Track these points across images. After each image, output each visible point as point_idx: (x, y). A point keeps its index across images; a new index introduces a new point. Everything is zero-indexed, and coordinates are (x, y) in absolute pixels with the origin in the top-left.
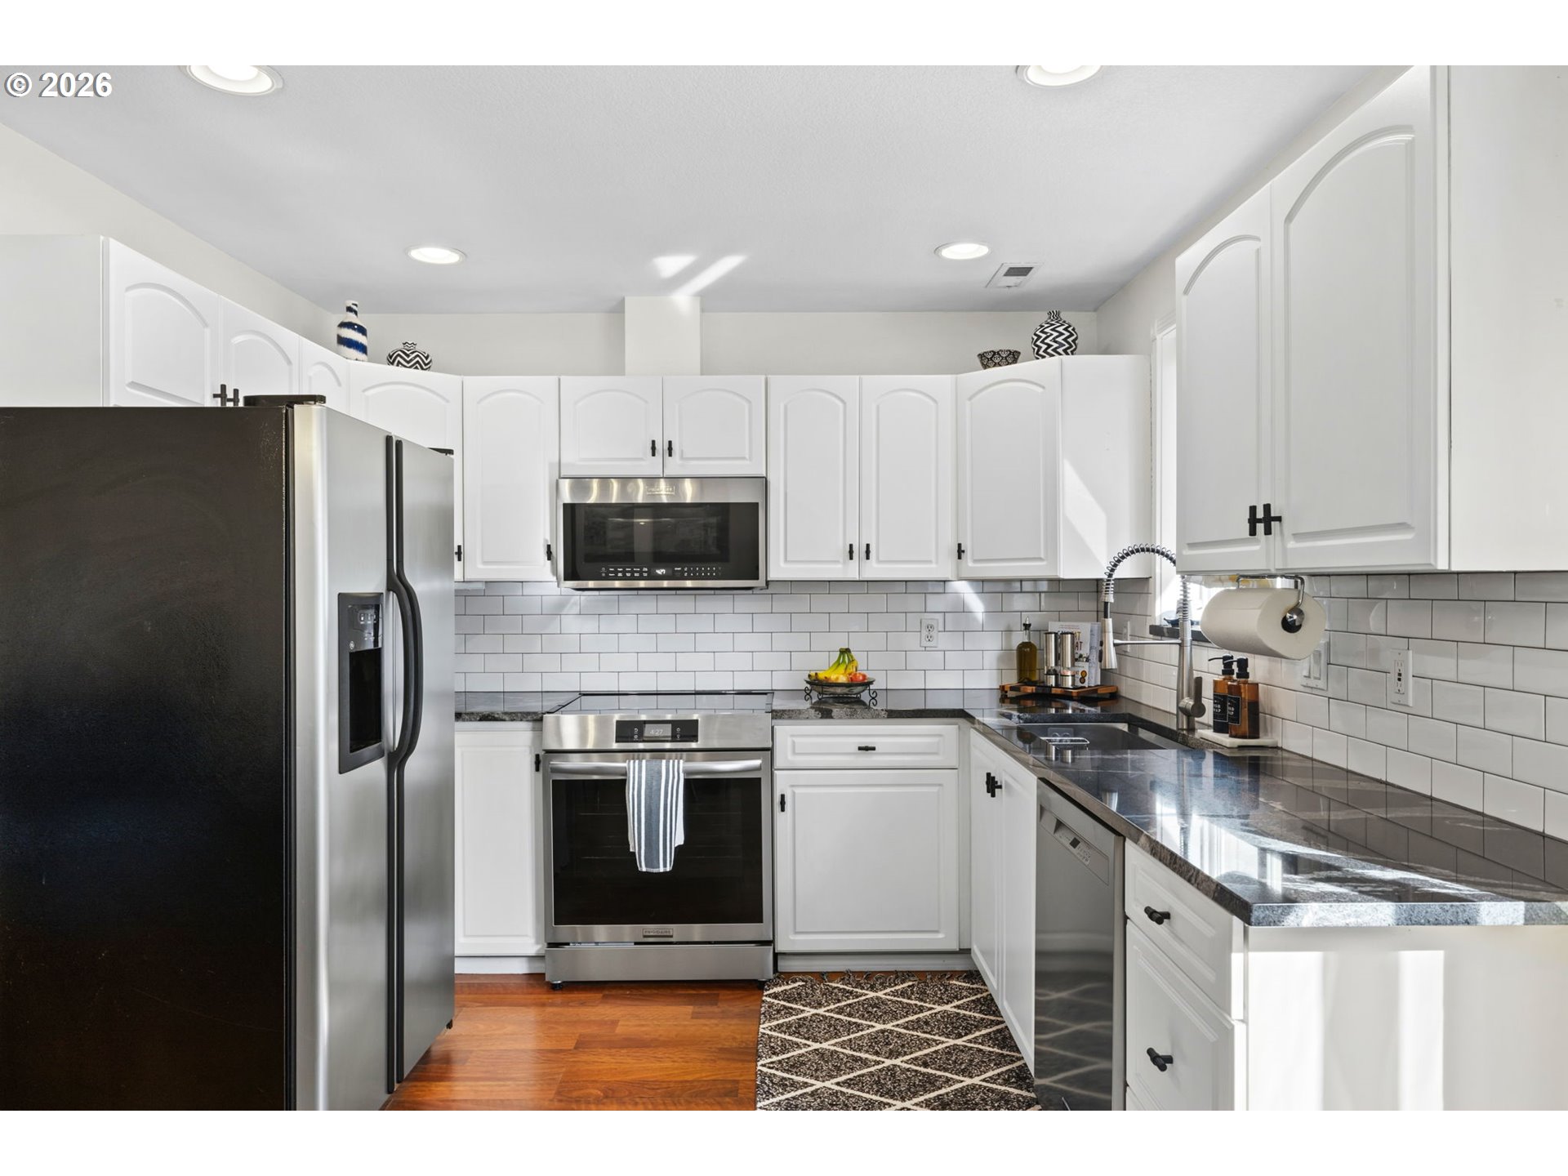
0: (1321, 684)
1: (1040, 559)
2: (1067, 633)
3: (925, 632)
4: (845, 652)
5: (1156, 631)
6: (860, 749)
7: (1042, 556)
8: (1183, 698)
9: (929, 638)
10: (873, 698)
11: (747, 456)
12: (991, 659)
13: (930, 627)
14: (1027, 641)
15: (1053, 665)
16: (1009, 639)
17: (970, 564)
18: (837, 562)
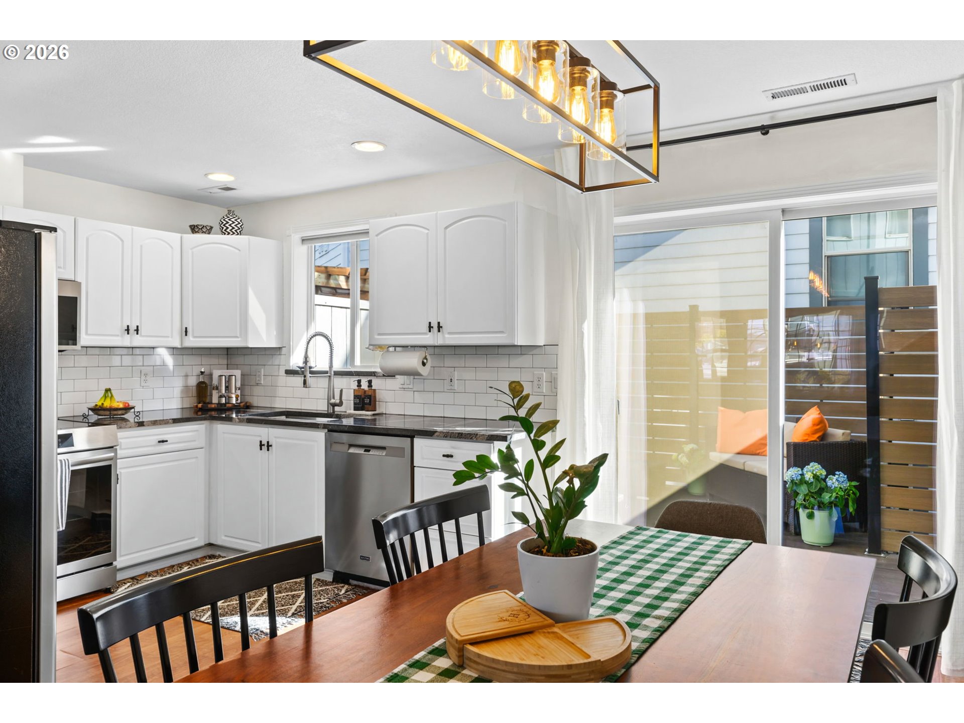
0: (411, 386)
1: (237, 337)
2: (222, 376)
3: (143, 378)
4: (108, 390)
5: (289, 372)
6: (159, 442)
7: (238, 335)
8: (331, 400)
9: (145, 381)
10: (137, 416)
11: (62, 266)
12: (177, 392)
13: (146, 375)
14: (203, 380)
15: (224, 392)
16: (186, 380)
17: (191, 339)
18: (118, 335)
